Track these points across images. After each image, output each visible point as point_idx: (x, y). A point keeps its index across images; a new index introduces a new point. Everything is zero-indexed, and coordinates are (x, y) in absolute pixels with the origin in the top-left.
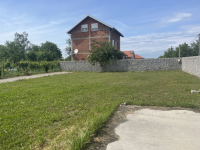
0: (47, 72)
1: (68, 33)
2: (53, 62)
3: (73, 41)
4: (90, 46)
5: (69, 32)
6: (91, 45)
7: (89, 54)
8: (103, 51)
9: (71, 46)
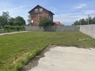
4: (39, 19)
5: (29, 12)
9: (30, 19)
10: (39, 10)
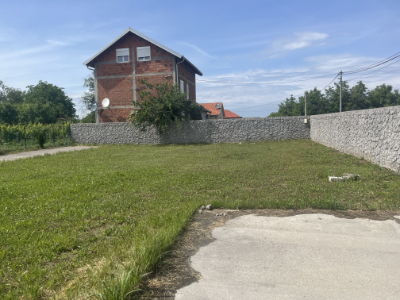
0: (43, 148)
1: (88, 65)
2: (56, 126)
3: (99, 81)
4: (135, 92)
5: (90, 64)
6: (137, 90)
7: (133, 109)
8: (161, 102)
9: (95, 93)
10: (133, 54)
